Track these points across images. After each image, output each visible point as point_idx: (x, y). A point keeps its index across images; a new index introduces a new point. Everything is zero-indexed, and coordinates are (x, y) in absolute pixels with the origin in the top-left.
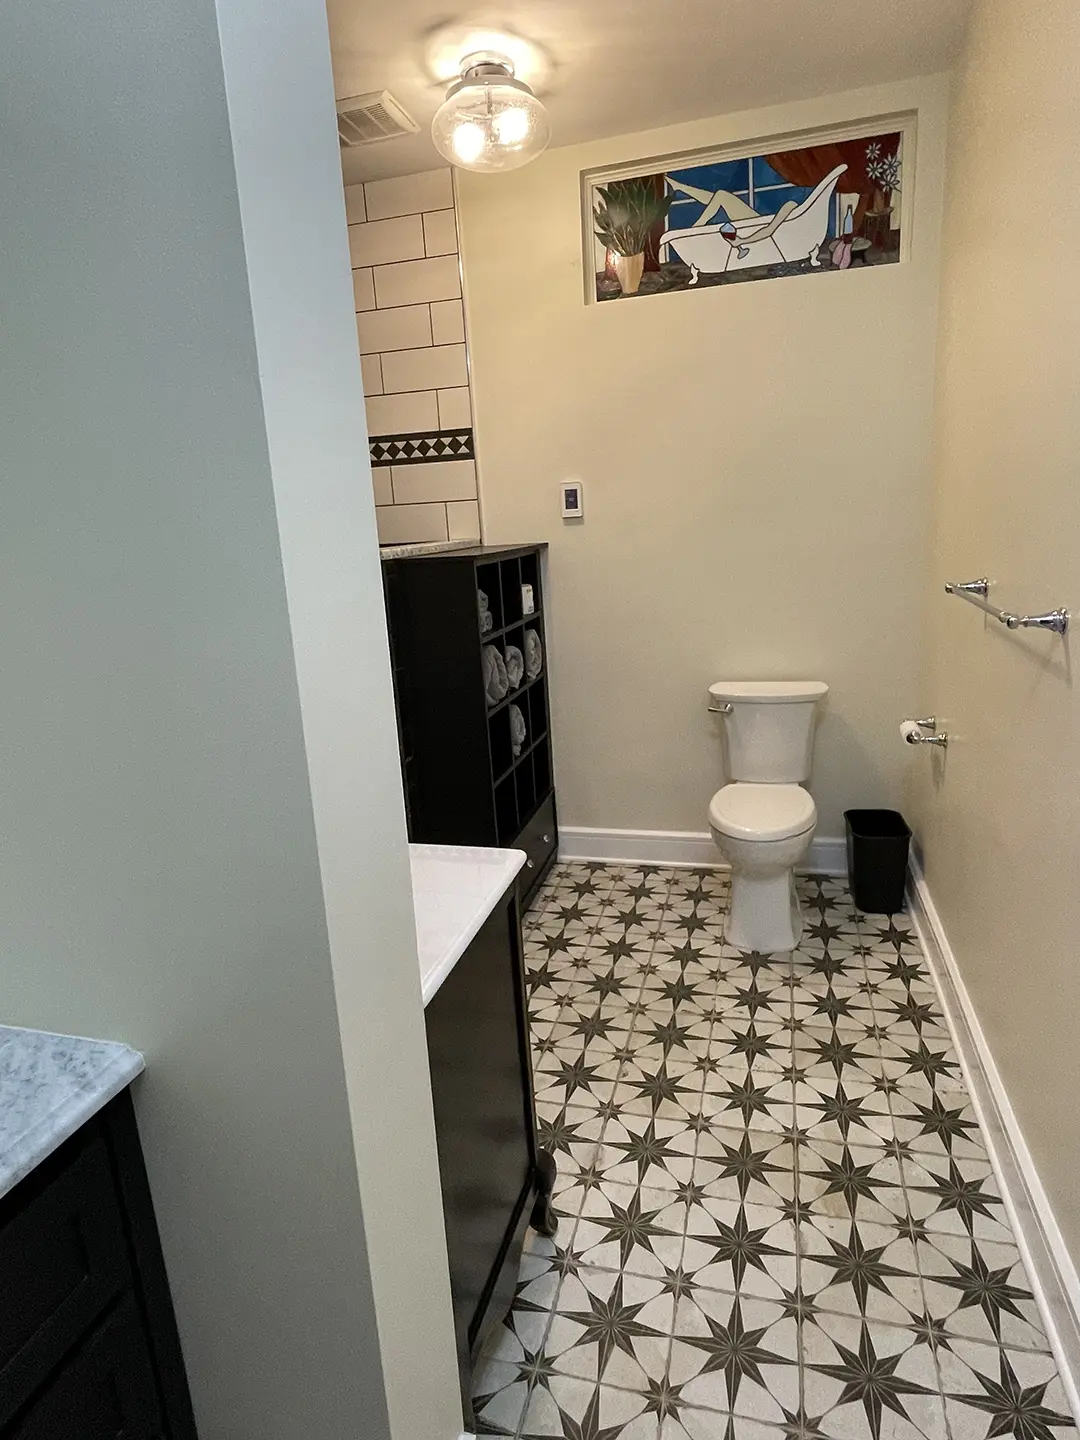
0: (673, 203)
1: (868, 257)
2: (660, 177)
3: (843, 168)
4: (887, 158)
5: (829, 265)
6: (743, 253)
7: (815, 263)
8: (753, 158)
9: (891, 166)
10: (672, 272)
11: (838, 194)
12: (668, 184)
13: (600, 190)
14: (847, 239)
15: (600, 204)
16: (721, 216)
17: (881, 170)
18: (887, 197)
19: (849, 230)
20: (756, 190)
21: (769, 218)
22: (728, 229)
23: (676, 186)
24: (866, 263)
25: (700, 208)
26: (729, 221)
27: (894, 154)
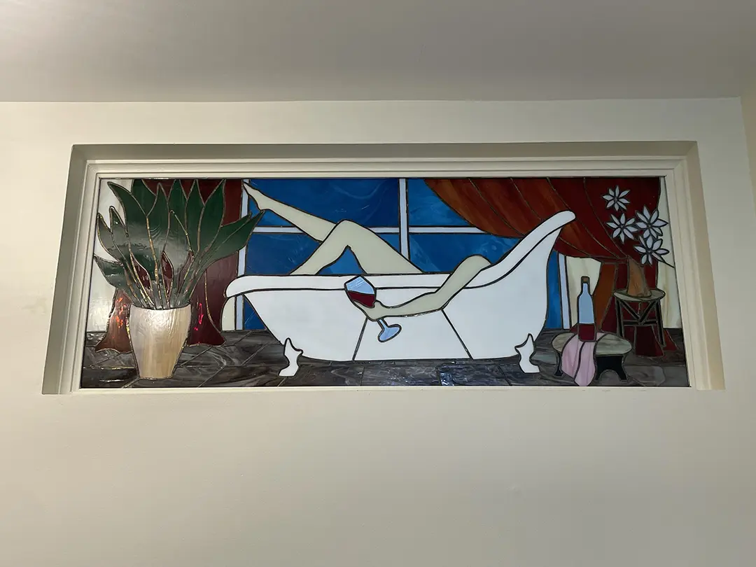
0: (257, 230)
1: (629, 371)
2: (235, 185)
3: (566, 217)
4: (642, 213)
5: (554, 375)
6: (389, 331)
7: (527, 367)
8: (407, 179)
9: (650, 225)
10: (247, 350)
11: (561, 257)
12: (251, 199)
13: (117, 189)
14: (585, 333)
15: (113, 212)
16: (347, 264)
17: (633, 230)
18: (651, 274)
19: (588, 318)
20: (413, 230)
21: (437, 280)
22: (359, 286)
23: (264, 202)
24: (624, 379)
25: (310, 245)
26: (362, 274)
27: (653, 208)
